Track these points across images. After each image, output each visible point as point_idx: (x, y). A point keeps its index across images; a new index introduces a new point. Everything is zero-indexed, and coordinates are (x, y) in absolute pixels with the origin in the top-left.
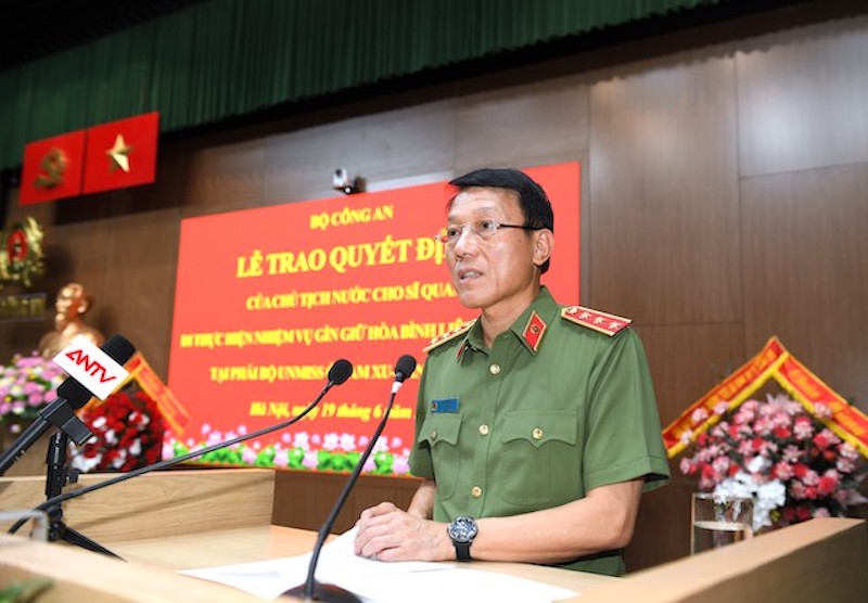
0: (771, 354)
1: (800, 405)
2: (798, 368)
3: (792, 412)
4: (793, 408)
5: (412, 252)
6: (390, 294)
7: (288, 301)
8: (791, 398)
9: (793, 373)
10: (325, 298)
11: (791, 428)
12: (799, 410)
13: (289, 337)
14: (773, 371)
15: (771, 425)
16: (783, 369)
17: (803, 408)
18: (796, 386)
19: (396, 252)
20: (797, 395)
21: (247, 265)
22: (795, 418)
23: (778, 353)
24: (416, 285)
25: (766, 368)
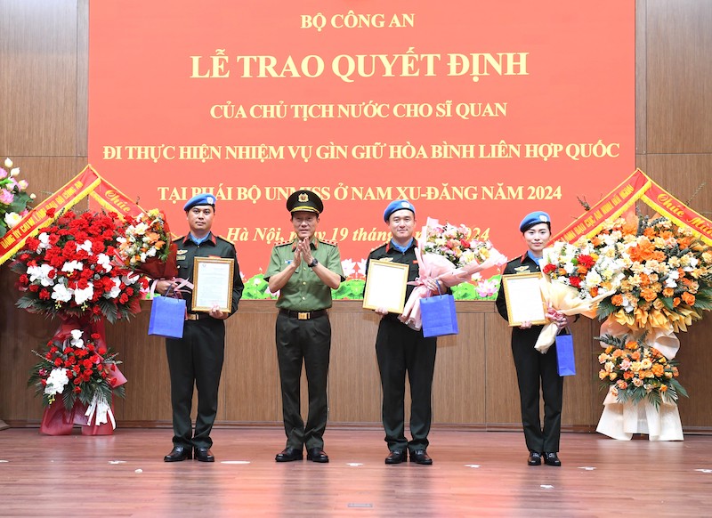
5: (442, 66)
6: (416, 110)
7: (272, 111)
10: (327, 111)
13: (278, 153)
19: (422, 65)
21: (206, 66)
24: (449, 103)
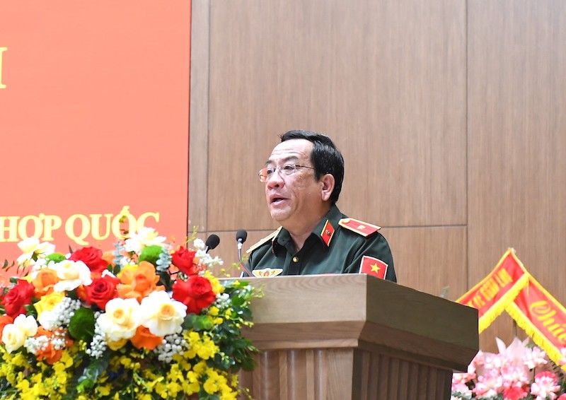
0: (505, 276)
1: (543, 354)
2: (544, 298)
3: (532, 366)
4: (533, 358)
8: (532, 345)
9: (535, 305)
11: (526, 387)
12: (541, 361)
14: (507, 303)
15: (498, 383)
16: (521, 300)
17: (547, 358)
18: (539, 326)
20: (539, 338)
22: (534, 373)
23: (515, 276)
25: (496, 299)
